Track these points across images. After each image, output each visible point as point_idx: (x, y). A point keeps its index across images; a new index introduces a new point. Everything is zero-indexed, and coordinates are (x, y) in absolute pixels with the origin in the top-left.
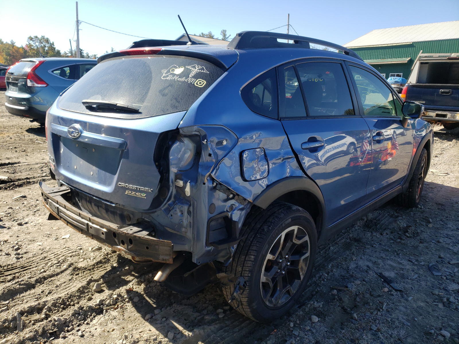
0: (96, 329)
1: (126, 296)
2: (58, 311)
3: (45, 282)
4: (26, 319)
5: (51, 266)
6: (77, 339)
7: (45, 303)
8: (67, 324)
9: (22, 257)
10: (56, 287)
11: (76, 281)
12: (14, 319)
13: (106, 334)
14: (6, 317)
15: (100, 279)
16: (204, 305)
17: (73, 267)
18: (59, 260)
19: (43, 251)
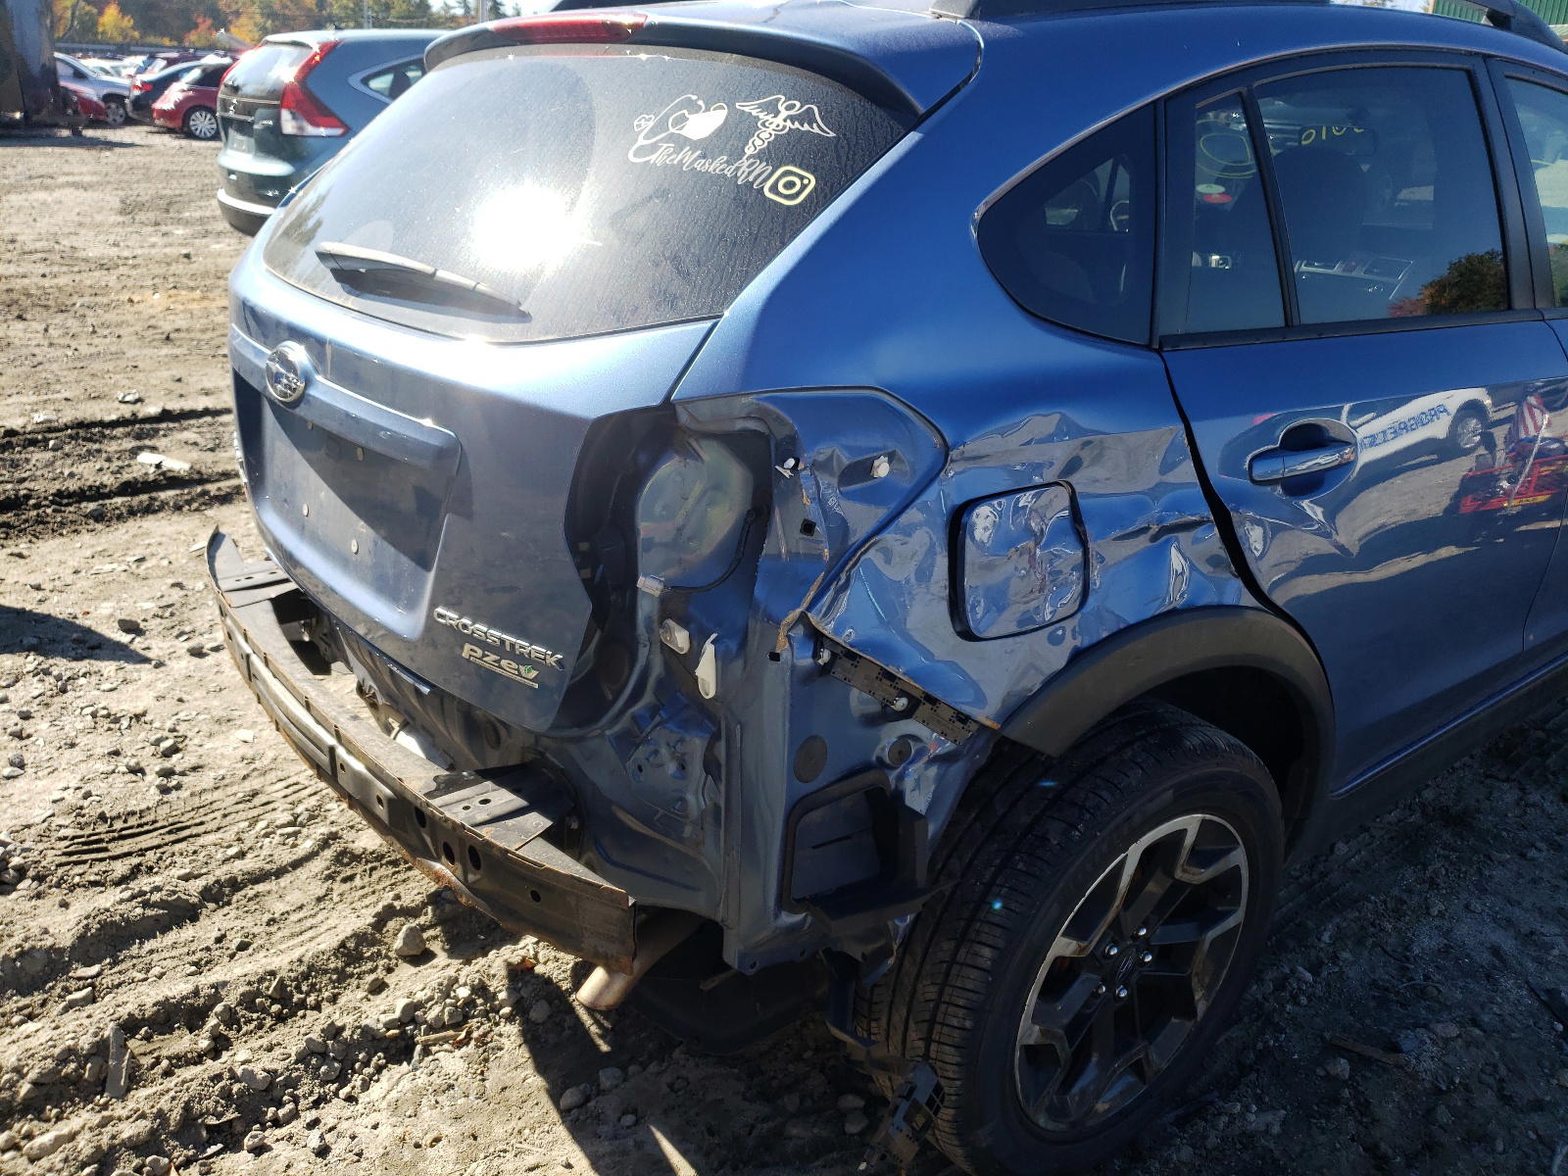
0: (375, 1127)
1: (502, 996)
2: (260, 1027)
3: (235, 898)
4: (142, 1050)
5: (267, 835)
6: (303, 1158)
7: (217, 992)
8: (276, 1093)
9: (178, 787)
10: (268, 924)
11: (340, 907)
12: (100, 1049)
13: (408, 1154)
14: (73, 1039)
15: (424, 905)
16: (791, 1067)
17: (336, 847)
18: (299, 810)
19: (253, 766)
